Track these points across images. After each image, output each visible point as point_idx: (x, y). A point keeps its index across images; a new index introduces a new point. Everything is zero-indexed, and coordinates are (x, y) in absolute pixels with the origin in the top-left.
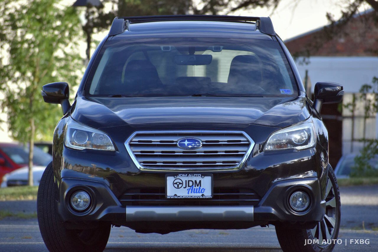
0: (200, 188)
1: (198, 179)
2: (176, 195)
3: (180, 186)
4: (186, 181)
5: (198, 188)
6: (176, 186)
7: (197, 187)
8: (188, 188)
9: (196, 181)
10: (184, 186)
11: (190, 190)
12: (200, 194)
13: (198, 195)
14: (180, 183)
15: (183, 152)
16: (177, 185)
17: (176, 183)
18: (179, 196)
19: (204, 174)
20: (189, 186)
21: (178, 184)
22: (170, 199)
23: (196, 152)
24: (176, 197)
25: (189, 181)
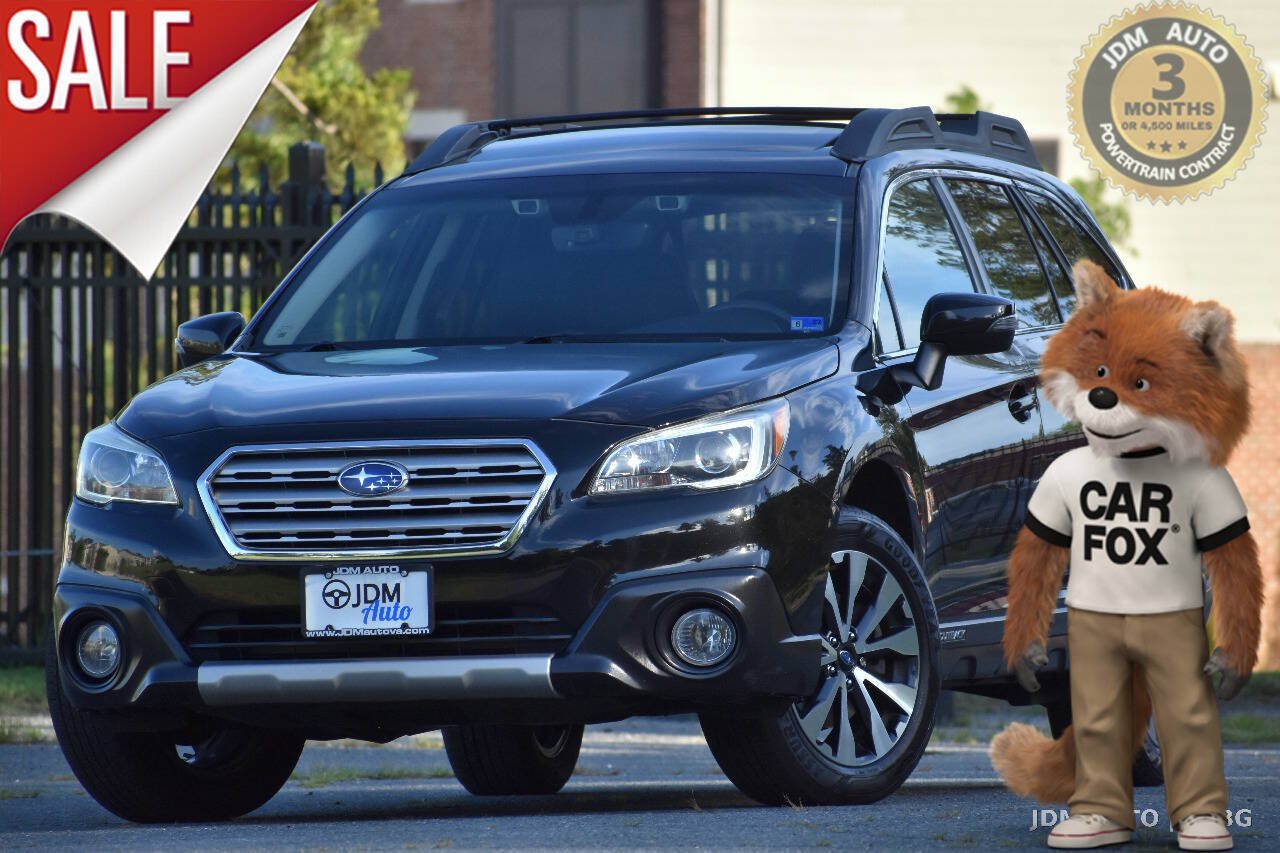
0: (396, 607)
1: (391, 579)
2: (330, 628)
3: (343, 600)
4: (358, 586)
5: (392, 605)
6: (331, 600)
7: (388, 604)
8: (363, 605)
9: (385, 587)
10: (354, 600)
11: (371, 613)
12: (398, 624)
13: (392, 626)
14: (342, 594)
15: (354, 504)
16: (333, 598)
17: (331, 594)
18: (340, 631)
19: (407, 566)
20: (366, 601)
21: (337, 594)
22: (316, 639)
23: (387, 503)
24: (330, 634)
25: (366, 586)
